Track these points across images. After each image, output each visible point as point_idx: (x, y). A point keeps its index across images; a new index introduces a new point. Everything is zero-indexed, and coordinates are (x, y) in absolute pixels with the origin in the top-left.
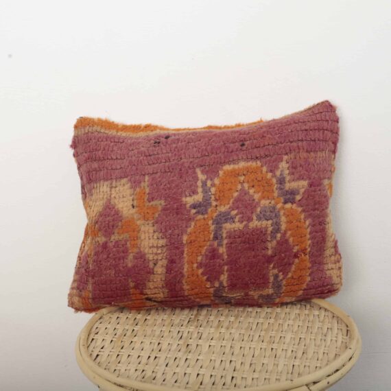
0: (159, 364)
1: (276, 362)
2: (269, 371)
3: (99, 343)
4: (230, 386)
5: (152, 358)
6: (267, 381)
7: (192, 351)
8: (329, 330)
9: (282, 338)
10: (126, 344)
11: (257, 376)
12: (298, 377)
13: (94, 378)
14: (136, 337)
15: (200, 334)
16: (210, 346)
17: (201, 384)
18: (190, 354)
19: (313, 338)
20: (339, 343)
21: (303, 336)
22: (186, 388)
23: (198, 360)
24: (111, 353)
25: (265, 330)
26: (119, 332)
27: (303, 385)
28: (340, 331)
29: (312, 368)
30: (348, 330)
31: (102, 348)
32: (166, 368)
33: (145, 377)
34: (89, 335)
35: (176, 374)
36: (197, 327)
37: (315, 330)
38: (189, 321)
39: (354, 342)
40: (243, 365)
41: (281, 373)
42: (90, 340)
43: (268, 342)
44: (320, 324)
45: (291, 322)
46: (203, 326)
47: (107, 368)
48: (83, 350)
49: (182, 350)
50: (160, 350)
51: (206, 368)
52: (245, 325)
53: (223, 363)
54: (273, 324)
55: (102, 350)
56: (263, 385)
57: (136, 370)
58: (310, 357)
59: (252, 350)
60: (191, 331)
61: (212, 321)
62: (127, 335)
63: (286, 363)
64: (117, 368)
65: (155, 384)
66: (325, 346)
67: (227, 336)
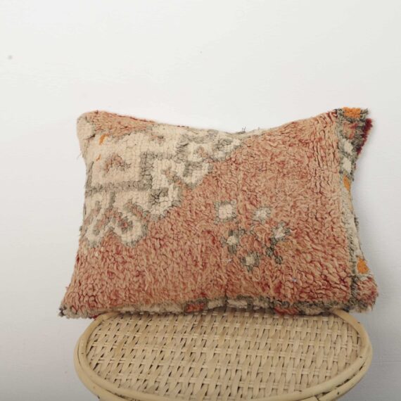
0: (162, 373)
1: (284, 372)
2: (276, 381)
3: (99, 351)
4: (236, 396)
5: (154, 367)
6: (274, 391)
7: (196, 360)
8: (339, 337)
9: (290, 346)
10: (127, 353)
11: (264, 387)
12: (307, 387)
14: (137, 345)
15: (204, 341)
16: (215, 354)
18: (194, 363)
19: (322, 345)
20: (349, 351)
21: (311, 344)
22: (190, 399)
23: (202, 369)
24: (112, 362)
25: (272, 338)
27: (312, 396)
28: (350, 338)
29: (322, 377)
30: (358, 338)
31: (102, 356)
32: (170, 378)
33: (148, 388)
34: (88, 343)
35: (179, 385)
36: (201, 334)
37: (324, 338)
38: (192, 328)
39: (365, 350)
40: (249, 374)
41: (289, 382)
42: (89, 348)
43: (275, 350)
44: (330, 331)
45: (299, 329)
46: (207, 333)
47: (108, 377)
48: (82, 358)
49: (186, 359)
50: (162, 359)
51: (211, 378)
52: (251, 332)
53: (229, 372)
54: (280, 331)
55: (102, 358)
56: (270, 396)
57: (138, 380)
58: (319, 366)
59: (259, 358)
60: (195, 337)
61: (217, 328)
62: (128, 342)
63: (294, 373)
64: (118, 378)
65: (158, 395)
66: (335, 355)
67: (232, 344)
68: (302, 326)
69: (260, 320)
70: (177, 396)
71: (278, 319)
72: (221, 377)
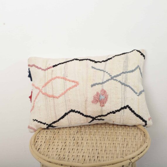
0: (66, 152)
1: (116, 149)
2: (113, 153)
3: (39, 143)
4: (97, 160)
5: (63, 149)
6: (112, 158)
7: (80, 146)
8: (137, 134)
9: (117, 139)
10: (51, 144)
11: (108, 156)
12: (126, 156)
13: (38, 159)
14: (55, 140)
15: (82, 138)
16: (87, 143)
17: (84, 160)
18: (79, 147)
19: (130, 138)
20: (141, 140)
21: (126, 138)
22: (78, 162)
23: (82, 149)
24: (45, 148)
25: (110, 135)
26: (48, 138)
27: (128, 160)
28: (141, 135)
29: (131, 151)
30: (144, 134)
31: (41, 145)
32: (69, 154)
33: (60, 158)
34: (35, 140)
35: (73, 156)
36: (81, 135)
37: (131, 135)
38: (77, 132)
39: (148, 140)
40: (102, 151)
41: (118, 154)
42: (36, 142)
43: (111, 141)
44: (133, 132)
45: (120, 131)
46: (83, 134)
47: (44, 154)
48: (33, 146)
49: (75, 145)
50: (66, 146)
51: (86, 153)
52: (101, 133)
53: (93, 150)
54: (113, 132)
55: (41, 146)
56: (111, 160)
57: (56, 155)
58: (129, 147)
59: (105, 144)
60: (78, 136)
61: (87, 132)
62: (51, 139)
63: (120, 150)
64: (48, 154)
65: (65, 161)
66: (136, 142)
67: (94, 139)
68: (121, 130)
69: (104, 128)
70: (73, 161)
71: (111, 128)
72: (90, 152)
